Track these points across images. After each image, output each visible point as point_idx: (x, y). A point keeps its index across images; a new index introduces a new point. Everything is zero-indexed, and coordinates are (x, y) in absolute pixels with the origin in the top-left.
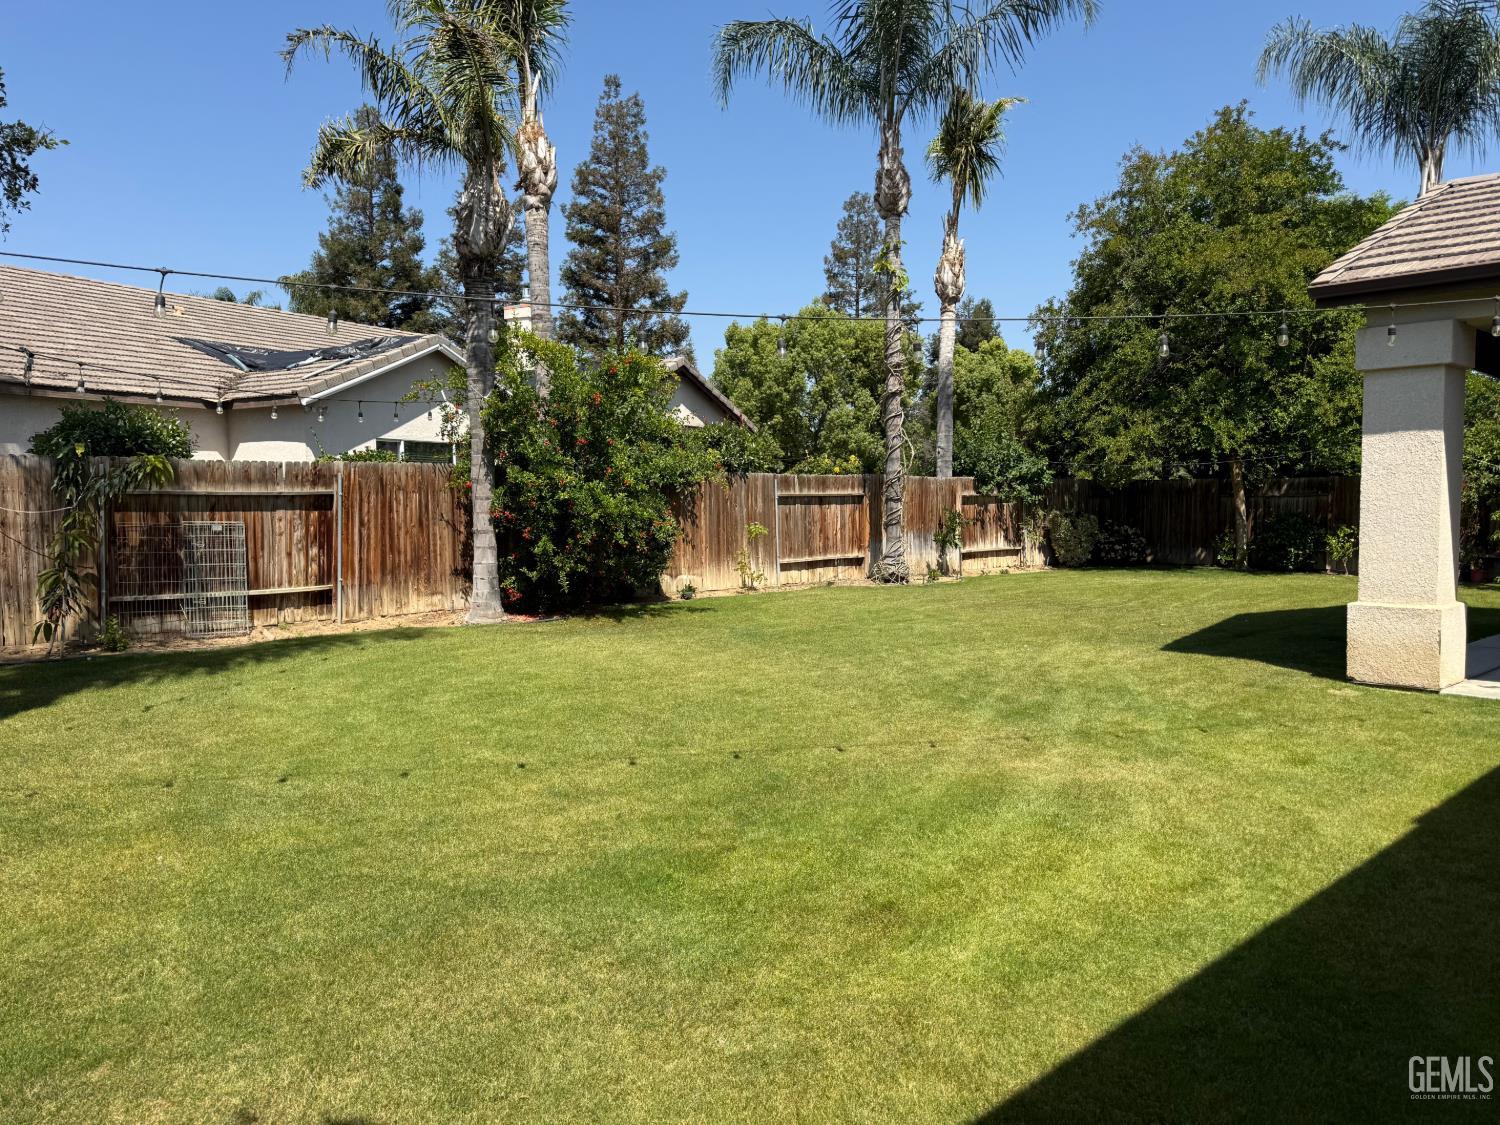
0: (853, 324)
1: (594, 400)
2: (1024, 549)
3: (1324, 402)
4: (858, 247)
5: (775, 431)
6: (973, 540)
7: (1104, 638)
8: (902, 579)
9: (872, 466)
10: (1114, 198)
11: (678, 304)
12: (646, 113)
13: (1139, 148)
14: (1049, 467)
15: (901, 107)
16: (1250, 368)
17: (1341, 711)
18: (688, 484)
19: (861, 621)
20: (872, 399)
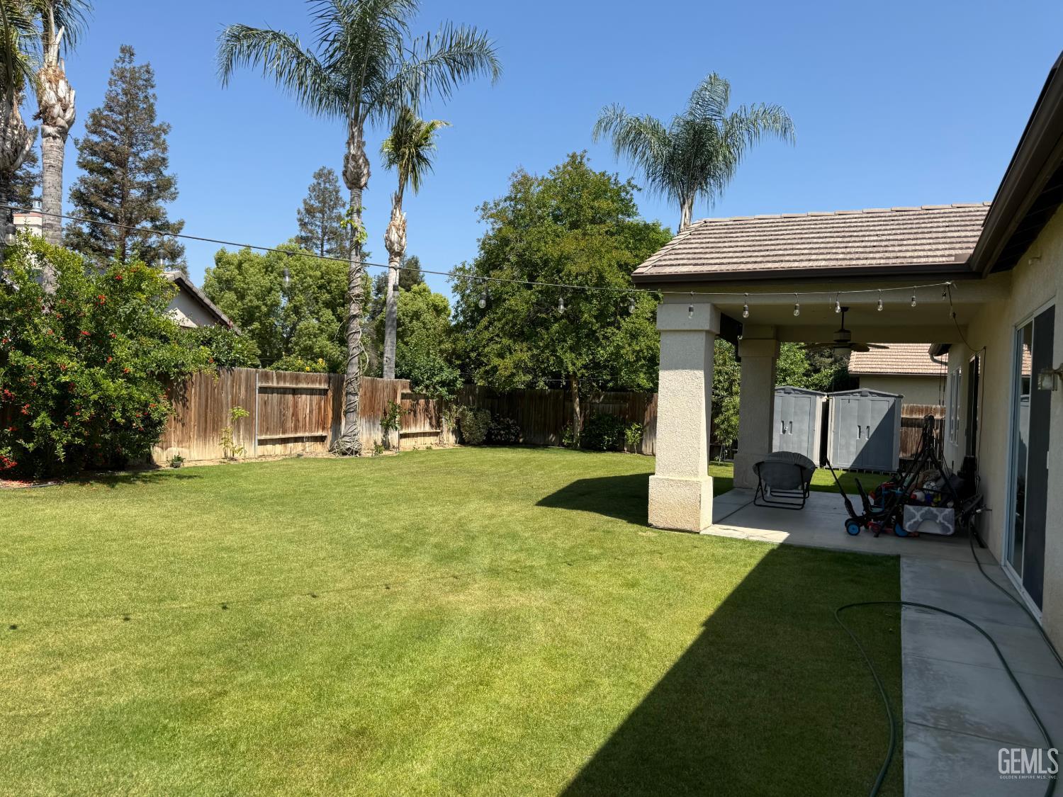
0: (319, 260)
1: (100, 299)
2: (442, 432)
3: (627, 346)
4: (324, 206)
5: (254, 335)
6: (408, 425)
7: (499, 497)
8: (356, 452)
9: (335, 369)
10: (505, 201)
11: (176, 229)
12: (156, 80)
13: (522, 170)
14: (461, 376)
15: (364, 112)
16: (585, 321)
17: (649, 547)
18: (182, 373)
19: (325, 485)
20: (334, 317)
